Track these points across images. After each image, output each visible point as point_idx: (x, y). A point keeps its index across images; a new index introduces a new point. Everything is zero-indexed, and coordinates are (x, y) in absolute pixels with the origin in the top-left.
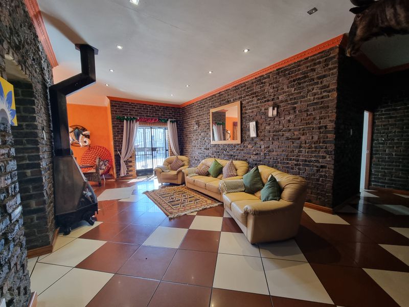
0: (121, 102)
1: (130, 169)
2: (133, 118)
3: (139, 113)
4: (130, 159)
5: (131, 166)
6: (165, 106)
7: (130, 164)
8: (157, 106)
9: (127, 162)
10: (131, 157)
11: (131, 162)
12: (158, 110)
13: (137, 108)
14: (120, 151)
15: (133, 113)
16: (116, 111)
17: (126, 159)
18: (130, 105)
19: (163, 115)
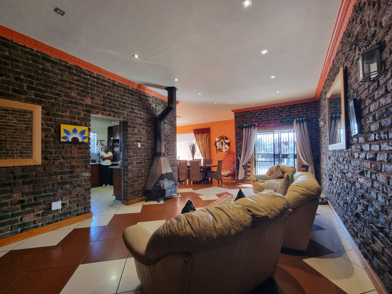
0: (243, 112)
1: (249, 174)
2: (251, 125)
3: (259, 119)
4: (249, 165)
5: (249, 171)
6: (292, 104)
7: (248, 169)
8: (280, 107)
9: (245, 167)
10: (249, 162)
11: (249, 167)
12: (282, 112)
13: (258, 115)
14: (240, 156)
15: (253, 120)
16: (239, 121)
17: (244, 164)
18: (251, 113)
19: (289, 116)
